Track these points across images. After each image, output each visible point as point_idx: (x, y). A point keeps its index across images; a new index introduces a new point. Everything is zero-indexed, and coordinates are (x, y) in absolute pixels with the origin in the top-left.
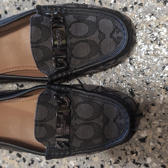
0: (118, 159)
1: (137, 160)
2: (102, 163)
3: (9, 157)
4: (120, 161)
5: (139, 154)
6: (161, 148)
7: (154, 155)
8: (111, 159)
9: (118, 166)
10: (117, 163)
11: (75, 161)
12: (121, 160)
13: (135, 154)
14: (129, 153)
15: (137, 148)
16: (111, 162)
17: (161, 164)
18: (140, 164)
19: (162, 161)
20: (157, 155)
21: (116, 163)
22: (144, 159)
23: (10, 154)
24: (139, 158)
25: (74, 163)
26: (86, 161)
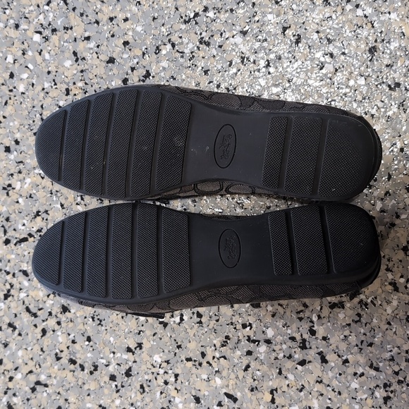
0: (225, 340)
1: (252, 336)
2: (203, 349)
3: (56, 367)
4: (228, 341)
5: (254, 326)
6: (285, 312)
7: (276, 324)
8: (215, 342)
9: (227, 350)
10: (225, 346)
11: (161, 355)
12: (229, 339)
13: (249, 328)
14: (239, 326)
15: (249, 317)
16: (215, 345)
17: (289, 336)
18: (259, 341)
19: (289, 331)
20: (280, 324)
21: (223, 346)
22: (263, 332)
23: (57, 362)
24: (255, 332)
25: (161, 357)
26: (177, 351)
